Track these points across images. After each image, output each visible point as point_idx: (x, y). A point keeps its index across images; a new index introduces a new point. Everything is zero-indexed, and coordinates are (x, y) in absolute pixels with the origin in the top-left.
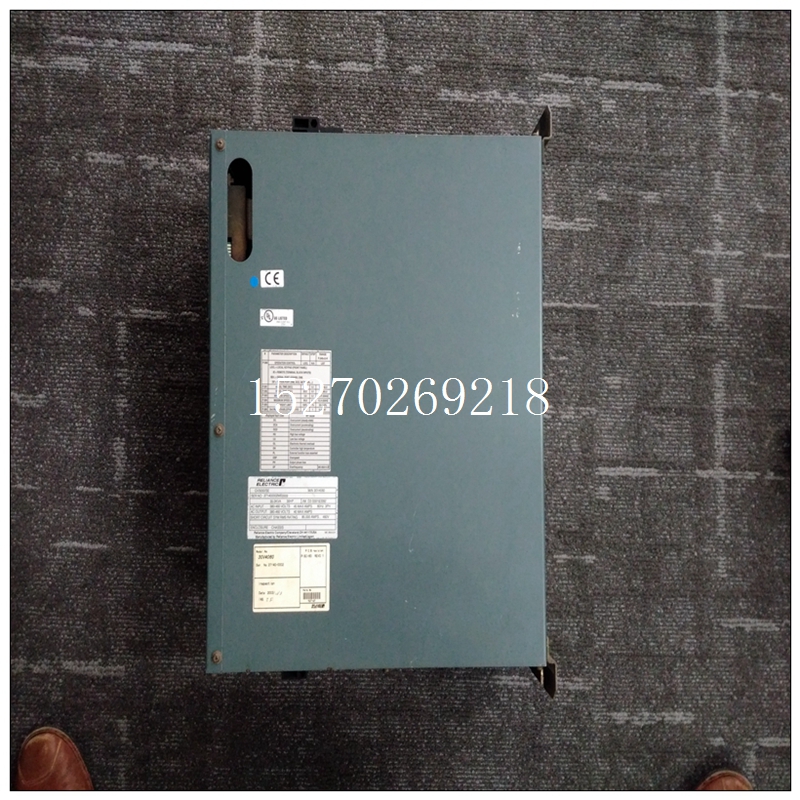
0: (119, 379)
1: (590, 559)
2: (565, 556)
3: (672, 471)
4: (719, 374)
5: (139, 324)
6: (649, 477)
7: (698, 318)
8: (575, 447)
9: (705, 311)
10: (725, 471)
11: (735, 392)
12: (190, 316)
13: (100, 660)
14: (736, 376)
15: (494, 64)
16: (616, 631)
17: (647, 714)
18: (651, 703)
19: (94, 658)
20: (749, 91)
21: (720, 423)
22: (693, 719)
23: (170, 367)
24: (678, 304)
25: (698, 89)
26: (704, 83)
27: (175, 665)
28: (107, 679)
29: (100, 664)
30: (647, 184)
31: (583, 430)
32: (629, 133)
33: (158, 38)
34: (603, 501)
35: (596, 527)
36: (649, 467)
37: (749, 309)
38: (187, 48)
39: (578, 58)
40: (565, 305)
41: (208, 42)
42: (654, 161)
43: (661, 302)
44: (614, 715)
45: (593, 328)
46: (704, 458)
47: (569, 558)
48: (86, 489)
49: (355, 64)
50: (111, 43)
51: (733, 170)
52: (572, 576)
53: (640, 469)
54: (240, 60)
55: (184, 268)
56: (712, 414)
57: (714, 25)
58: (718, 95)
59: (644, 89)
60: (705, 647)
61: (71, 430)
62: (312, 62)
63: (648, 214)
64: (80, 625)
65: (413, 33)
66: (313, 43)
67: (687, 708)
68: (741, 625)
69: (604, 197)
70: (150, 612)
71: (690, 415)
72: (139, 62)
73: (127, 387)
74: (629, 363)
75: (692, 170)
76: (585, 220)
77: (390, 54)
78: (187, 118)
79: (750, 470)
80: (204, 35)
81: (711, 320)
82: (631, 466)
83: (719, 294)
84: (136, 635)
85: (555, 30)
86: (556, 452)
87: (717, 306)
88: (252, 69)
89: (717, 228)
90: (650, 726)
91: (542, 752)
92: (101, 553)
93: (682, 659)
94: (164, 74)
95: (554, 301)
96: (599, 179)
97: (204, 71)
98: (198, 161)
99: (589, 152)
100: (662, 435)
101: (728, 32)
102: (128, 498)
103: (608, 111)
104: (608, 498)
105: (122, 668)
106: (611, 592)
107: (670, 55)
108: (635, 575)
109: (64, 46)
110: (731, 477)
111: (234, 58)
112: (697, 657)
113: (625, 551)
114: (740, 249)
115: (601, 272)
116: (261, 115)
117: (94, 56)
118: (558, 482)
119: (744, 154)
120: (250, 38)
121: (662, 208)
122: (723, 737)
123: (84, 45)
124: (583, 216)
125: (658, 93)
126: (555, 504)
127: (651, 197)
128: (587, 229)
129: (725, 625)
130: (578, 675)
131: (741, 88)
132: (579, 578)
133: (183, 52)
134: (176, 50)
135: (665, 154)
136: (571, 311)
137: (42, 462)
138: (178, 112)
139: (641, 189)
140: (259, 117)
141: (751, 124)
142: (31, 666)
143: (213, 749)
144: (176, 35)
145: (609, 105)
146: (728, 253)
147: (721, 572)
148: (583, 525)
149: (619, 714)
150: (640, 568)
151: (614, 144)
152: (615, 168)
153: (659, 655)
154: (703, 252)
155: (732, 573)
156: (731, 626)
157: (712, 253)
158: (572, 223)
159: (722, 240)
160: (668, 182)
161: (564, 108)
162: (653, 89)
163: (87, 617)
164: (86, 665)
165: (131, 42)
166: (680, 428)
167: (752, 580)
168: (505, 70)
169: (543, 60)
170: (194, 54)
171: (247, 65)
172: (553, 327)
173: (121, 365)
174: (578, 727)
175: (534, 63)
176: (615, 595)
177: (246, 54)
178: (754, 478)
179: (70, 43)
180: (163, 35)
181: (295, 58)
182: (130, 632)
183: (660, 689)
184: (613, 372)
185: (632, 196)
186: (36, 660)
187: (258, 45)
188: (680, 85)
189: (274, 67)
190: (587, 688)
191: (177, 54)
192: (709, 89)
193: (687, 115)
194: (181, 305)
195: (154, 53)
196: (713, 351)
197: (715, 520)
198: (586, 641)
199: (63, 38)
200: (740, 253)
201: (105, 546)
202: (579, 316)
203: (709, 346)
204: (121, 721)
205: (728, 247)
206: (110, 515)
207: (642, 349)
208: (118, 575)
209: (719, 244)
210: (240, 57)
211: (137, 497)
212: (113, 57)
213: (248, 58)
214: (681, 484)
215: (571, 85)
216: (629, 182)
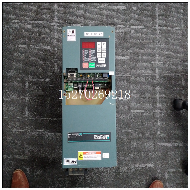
0: (26, 94)
1: (130, 131)
2: (124, 130)
3: (148, 111)
4: (158, 89)
5: (30, 82)
6: (143, 112)
7: (153, 77)
8: (126, 106)
9: (154, 76)
10: (159, 111)
11: (161, 93)
12: (42, 80)
13: (23, 155)
14: (162, 90)
15: (107, 23)
16: (136, 146)
17: (143, 165)
18: (144, 162)
19: (21, 155)
20: (163, 27)
21: (158, 100)
22: (153, 166)
23: (37, 91)
24: (148, 74)
25: (152, 27)
26: (153, 26)
27: (39, 156)
28: (24, 159)
29: (23, 156)
30: (141, 48)
31: (128, 102)
32: (137, 37)
33: (34, 20)
34: (133, 118)
35: (131, 123)
36: (142, 110)
37: (164, 75)
38: (40, 22)
39: (125, 21)
40: (124, 75)
41: (45, 20)
42: (143, 43)
43: (145, 74)
44: (136, 165)
45: (130, 80)
46: (155, 108)
47: (125, 130)
48: (19, 118)
49: (77, 24)
50: (24, 21)
51: (160, 45)
52: (126, 135)
53: (140, 111)
54: (52, 24)
55: (40, 69)
56: (156, 98)
57: (155, 13)
58: (157, 28)
59: (140, 28)
60: (156, 150)
61: (16, 105)
62: (68, 24)
63: (141, 55)
64: (18, 148)
65: (89, 17)
66: (68, 20)
67: (152, 163)
68: (164, 145)
69: (132, 52)
70: (33, 145)
71: (151, 98)
72: (30, 25)
73: (28, 96)
74: (138, 87)
75: (151, 45)
76: (127, 57)
77: (85, 22)
78: (40, 37)
79: (165, 110)
80: (44, 19)
81: (156, 77)
82: (138, 110)
83: (157, 72)
84: (31, 150)
85: (120, 15)
86: (122, 107)
87: (157, 74)
88: (54, 26)
89: (157, 57)
90: (144, 168)
91: (120, 173)
92: (23, 132)
93: (151, 152)
94: (36, 28)
95: (121, 74)
96: (131, 48)
97: (44, 27)
98: (43, 46)
99: (128, 42)
100: (145, 103)
101: (159, 14)
102: (28, 120)
103: (132, 33)
104: (134, 117)
105: (28, 157)
106: (134, 138)
107: (146, 20)
108: (140, 134)
109: (14, 22)
110: (161, 112)
111: (51, 24)
112: (154, 152)
113: (137, 129)
114: (162, 62)
115: (131, 68)
116: (57, 36)
117: (20, 24)
118: (123, 114)
119: (163, 41)
120: (54, 19)
121: (144, 53)
122: (160, 169)
123: (18, 22)
124: (127, 56)
125: (143, 28)
126: (122, 119)
127: (142, 51)
128: (128, 59)
129: (160, 145)
130: (128, 156)
131: (162, 26)
132: (127, 135)
133: (40, 23)
134: (38, 22)
135: (145, 42)
136: (125, 76)
137: (10, 112)
138: (39, 36)
139: (140, 50)
140: (56, 36)
141: (164, 34)
142: (8, 157)
143: (47, 174)
144: (38, 19)
145: (132, 31)
146: (159, 63)
147: (159, 133)
148: (128, 123)
149: (137, 165)
150: (141, 132)
151: (134, 40)
152: (134, 45)
153: (145, 152)
154: (154, 63)
155: (162, 133)
156: (161, 145)
157: (156, 63)
158: (125, 58)
159: (158, 60)
160: (146, 48)
161: (122, 32)
162: (142, 28)
163: (20, 146)
164: (20, 156)
165: (28, 21)
166: (149, 101)
167: (166, 135)
168: (110, 25)
169: (118, 22)
170: (42, 23)
171: (53, 25)
172: (121, 80)
173: (27, 91)
174: (128, 168)
175: (116, 23)
176: (136, 138)
177: (53, 23)
178: (166, 112)
179: (15, 22)
180: (35, 19)
181: (64, 23)
182: (29, 149)
183: (146, 159)
184: (134, 89)
185: (138, 51)
186: (9, 155)
187: (56, 21)
188: (148, 26)
189: (59, 25)
190: (130, 159)
191: (38, 23)
192: (154, 27)
193: (150, 33)
194: (40, 77)
195: (33, 23)
196: (157, 84)
197: (157, 121)
198: (129, 149)
199: (14, 20)
200: (162, 63)
201: (24, 130)
202: (127, 77)
203: (155, 83)
204: (27, 169)
205: (159, 61)
206: (25, 124)
207: (140, 84)
208: (26, 136)
209: (157, 61)
210: (52, 23)
211: (30, 120)
212: (24, 24)
213: (54, 24)
214: (150, 114)
215: (124, 27)
216: (137, 48)
